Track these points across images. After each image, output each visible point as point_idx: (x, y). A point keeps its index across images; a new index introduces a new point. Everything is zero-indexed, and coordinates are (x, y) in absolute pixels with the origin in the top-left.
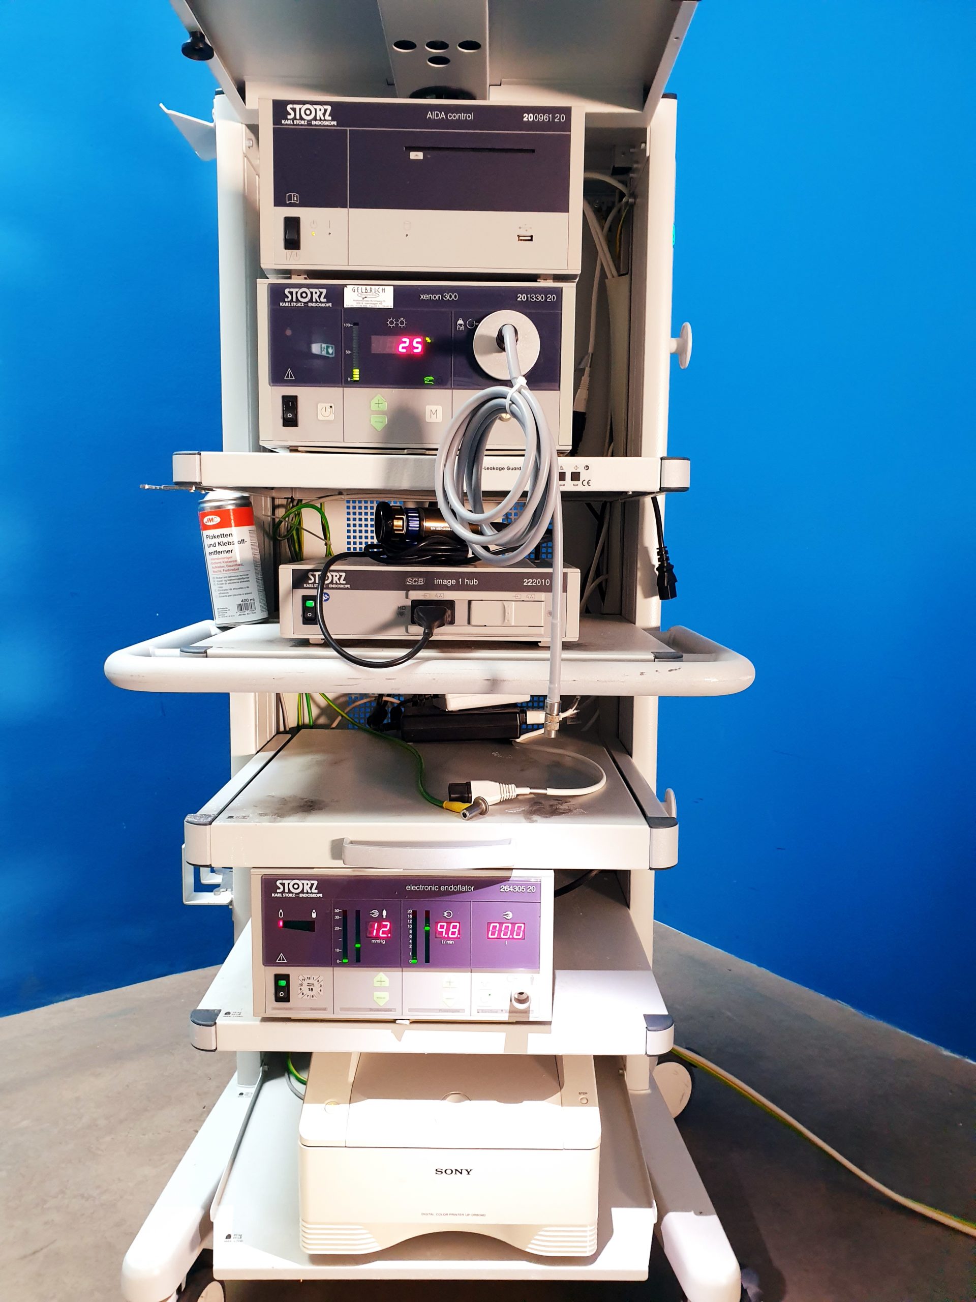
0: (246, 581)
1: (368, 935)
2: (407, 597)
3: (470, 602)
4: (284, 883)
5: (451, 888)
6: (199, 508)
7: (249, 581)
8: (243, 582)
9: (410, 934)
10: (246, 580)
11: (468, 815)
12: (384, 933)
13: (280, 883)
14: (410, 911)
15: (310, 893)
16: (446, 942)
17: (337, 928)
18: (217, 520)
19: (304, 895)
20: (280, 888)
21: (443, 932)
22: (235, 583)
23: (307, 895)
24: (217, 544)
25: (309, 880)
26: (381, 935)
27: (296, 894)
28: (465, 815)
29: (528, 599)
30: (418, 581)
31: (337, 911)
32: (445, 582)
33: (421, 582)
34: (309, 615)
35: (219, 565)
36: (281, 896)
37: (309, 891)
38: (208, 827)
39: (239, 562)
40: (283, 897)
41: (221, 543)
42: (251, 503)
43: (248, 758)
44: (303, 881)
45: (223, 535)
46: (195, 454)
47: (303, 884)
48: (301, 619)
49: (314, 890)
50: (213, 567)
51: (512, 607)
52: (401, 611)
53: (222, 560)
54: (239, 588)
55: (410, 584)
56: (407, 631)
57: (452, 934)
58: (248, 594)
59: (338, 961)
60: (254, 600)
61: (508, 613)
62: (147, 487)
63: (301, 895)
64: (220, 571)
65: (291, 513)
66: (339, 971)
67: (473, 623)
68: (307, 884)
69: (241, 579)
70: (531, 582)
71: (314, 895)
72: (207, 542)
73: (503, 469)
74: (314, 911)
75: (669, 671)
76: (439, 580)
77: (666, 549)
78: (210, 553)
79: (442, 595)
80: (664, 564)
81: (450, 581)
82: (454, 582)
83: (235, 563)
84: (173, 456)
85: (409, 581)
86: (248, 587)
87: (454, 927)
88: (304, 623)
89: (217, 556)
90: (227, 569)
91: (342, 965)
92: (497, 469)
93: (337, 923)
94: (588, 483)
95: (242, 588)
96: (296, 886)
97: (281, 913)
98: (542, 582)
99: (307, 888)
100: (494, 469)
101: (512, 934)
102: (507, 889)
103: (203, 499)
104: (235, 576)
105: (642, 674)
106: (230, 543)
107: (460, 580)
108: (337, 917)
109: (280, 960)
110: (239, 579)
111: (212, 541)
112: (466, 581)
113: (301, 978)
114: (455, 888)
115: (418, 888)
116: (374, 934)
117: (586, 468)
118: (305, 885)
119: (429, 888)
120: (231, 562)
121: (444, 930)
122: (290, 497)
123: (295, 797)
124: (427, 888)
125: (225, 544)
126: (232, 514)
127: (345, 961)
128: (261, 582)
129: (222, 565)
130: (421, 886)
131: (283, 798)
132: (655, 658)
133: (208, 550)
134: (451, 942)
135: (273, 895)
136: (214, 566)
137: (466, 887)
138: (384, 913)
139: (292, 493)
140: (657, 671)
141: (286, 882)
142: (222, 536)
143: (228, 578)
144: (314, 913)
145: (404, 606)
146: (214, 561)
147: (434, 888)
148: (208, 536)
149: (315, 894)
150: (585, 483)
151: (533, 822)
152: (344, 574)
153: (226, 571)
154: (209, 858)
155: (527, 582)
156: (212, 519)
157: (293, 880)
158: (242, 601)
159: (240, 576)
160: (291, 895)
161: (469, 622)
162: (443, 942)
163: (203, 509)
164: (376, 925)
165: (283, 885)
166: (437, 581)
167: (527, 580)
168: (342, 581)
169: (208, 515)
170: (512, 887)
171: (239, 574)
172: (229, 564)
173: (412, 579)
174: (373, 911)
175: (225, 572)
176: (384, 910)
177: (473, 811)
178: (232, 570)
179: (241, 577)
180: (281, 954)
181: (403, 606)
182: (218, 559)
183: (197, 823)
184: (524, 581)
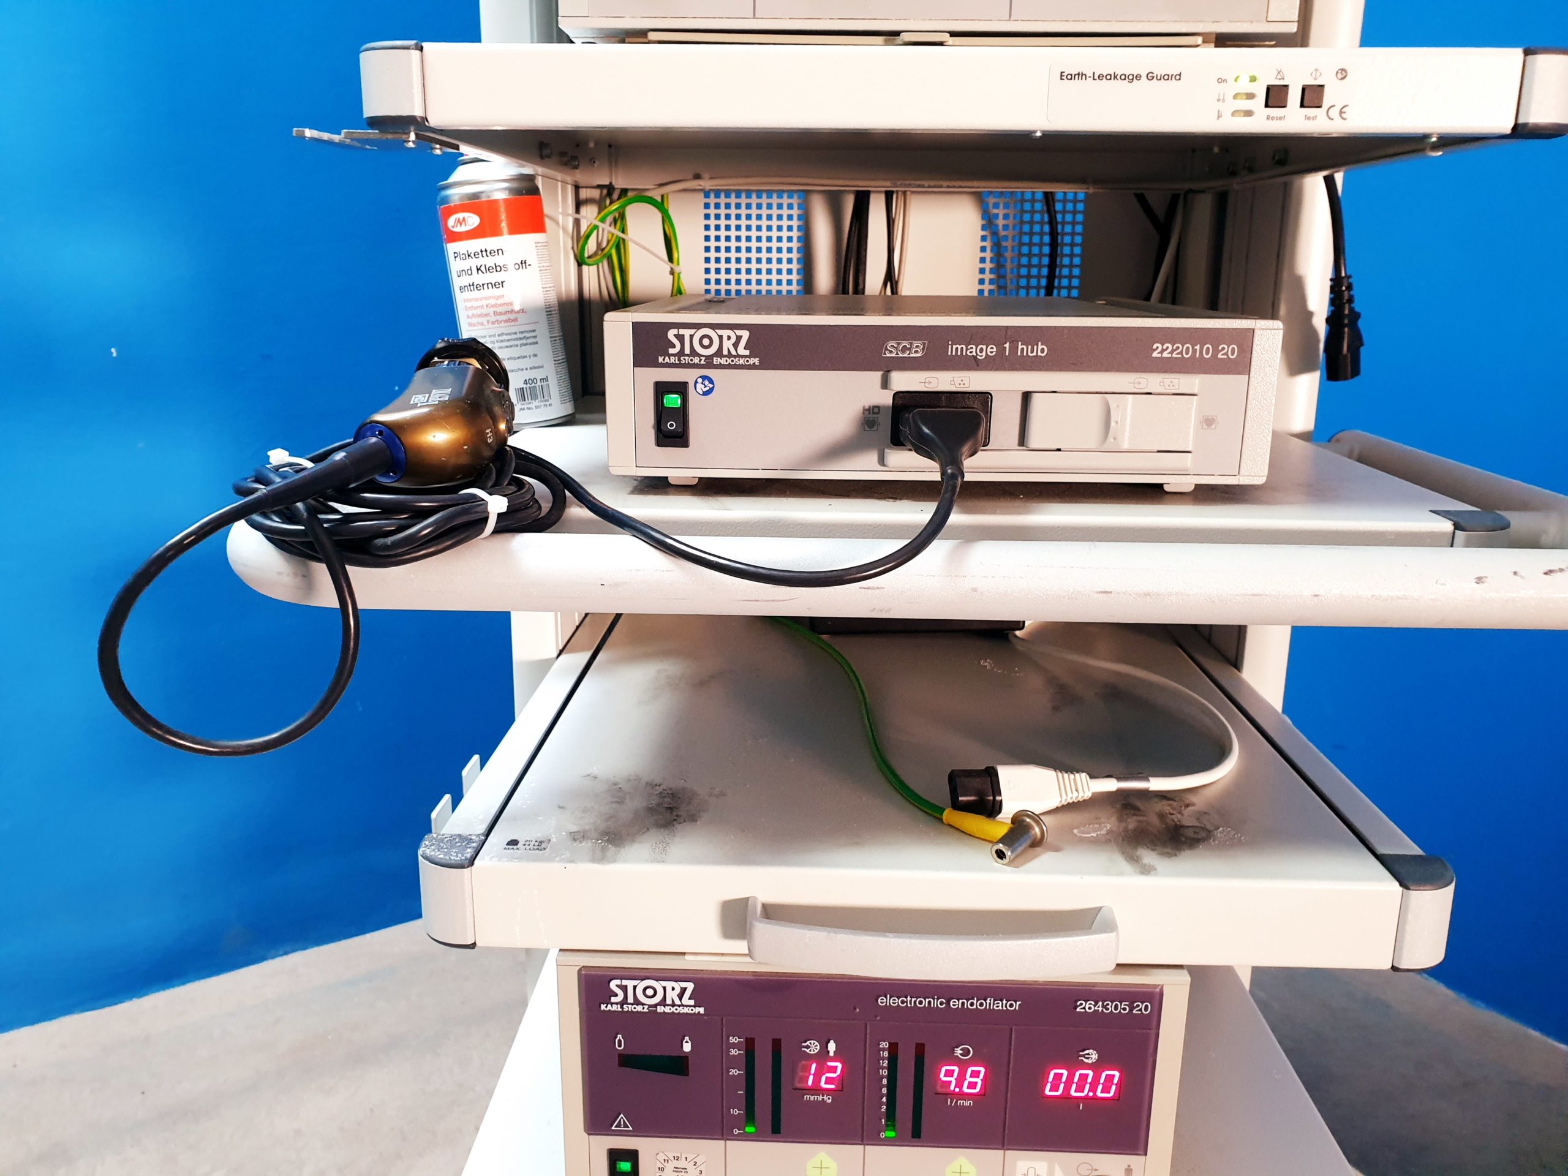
0: (531, 344)
1: (798, 1085)
2: (885, 384)
3: (1027, 397)
4: (626, 986)
5: (972, 1004)
6: (439, 199)
7: (537, 343)
8: (526, 344)
9: (884, 1086)
10: (530, 341)
11: (1009, 853)
12: (829, 1081)
13: (617, 986)
14: (884, 1045)
15: (679, 1006)
16: (956, 1102)
17: (734, 1072)
18: (473, 221)
19: (667, 1010)
20: (616, 995)
21: (950, 1082)
22: (511, 346)
23: (673, 1009)
24: (474, 270)
25: (676, 981)
26: (823, 1084)
27: (650, 1006)
28: (1000, 855)
29: (1163, 391)
30: (910, 349)
31: (733, 1040)
32: (973, 350)
33: (916, 352)
34: (671, 426)
35: (478, 312)
36: (620, 1009)
37: (677, 1002)
38: (466, 871)
39: (517, 308)
40: (623, 1012)
41: (483, 269)
42: (537, 189)
43: (543, 667)
44: (664, 983)
45: (486, 251)
46: (407, 48)
47: (664, 988)
48: (651, 434)
49: (686, 1000)
50: (468, 317)
51: (1126, 410)
52: (870, 417)
53: (484, 302)
54: (519, 358)
55: (893, 355)
56: (882, 461)
57: (968, 1087)
58: (535, 368)
59: (736, 1131)
60: (546, 379)
61: (1117, 422)
62: (308, 133)
63: (660, 1009)
64: (482, 324)
65: (608, 215)
66: (735, 1147)
67: (1034, 441)
68: (673, 989)
69: (521, 339)
70: (1169, 350)
71: (686, 1010)
72: (455, 266)
73: (1138, 77)
74: (687, 1038)
75: (1546, 573)
76: (959, 347)
77: (1350, 280)
78: (461, 288)
79: (966, 381)
80: (1344, 310)
81: (984, 347)
82: (992, 350)
83: (509, 308)
84: (362, 56)
85: (892, 349)
86: (535, 355)
87: (975, 1074)
88: (660, 443)
89: (476, 294)
90: (494, 318)
91: (745, 1137)
92: (1124, 77)
93: (733, 1062)
94: (1341, 112)
95: (525, 357)
96: (650, 992)
97: (620, 1041)
98: (1194, 351)
99: (672, 996)
100: (1115, 77)
101: (1093, 1089)
102: (1090, 1008)
103: (446, 180)
104: (510, 334)
105: (1479, 580)
106: (498, 269)
107: (1007, 345)
108: (733, 1052)
109: (619, 1125)
110: (517, 339)
111: (465, 264)
112: (1020, 347)
113: (661, 1157)
114: (981, 1004)
115: (903, 1002)
116: (810, 1083)
117: (1340, 76)
118: (669, 990)
119: (925, 1003)
120: (500, 305)
121: (953, 1080)
122: (607, 183)
123: (638, 779)
124: (921, 1003)
125: (488, 270)
126: (502, 209)
127: (750, 1129)
128: (559, 344)
129: (485, 311)
130: (909, 998)
131: (615, 784)
132: (1455, 529)
133: (457, 282)
134: (967, 1103)
135: (603, 1007)
136: (470, 313)
137: (1004, 1002)
138: (832, 1047)
139: (612, 178)
140: (1515, 573)
141: (630, 984)
142: (484, 253)
143: (497, 338)
144: (687, 1042)
145: (878, 407)
146: (469, 304)
147: (937, 1003)
148: (456, 255)
149: (688, 1006)
150: (1334, 112)
151: (1146, 870)
152: (745, 334)
153: (493, 323)
154: (470, 930)
155: (1161, 351)
156: (464, 219)
157: (642, 980)
158: (526, 382)
159: (522, 332)
160: (639, 1008)
161: (1022, 440)
162: (951, 1102)
163: (445, 200)
164: (814, 1066)
165: (624, 989)
166: (955, 349)
167: (1160, 346)
168: (742, 351)
169: (456, 212)
170: (1100, 1003)
171: (514, 330)
172: (499, 310)
173: (898, 344)
174: (808, 1043)
175: (490, 325)
176: (832, 1041)
177: (1017, 845)
178: (506, 321)
179: (522, 336)
180: (622, 1115)
181: (875, 407)
182: (476, 300)
183: (443, 861)
184: (1155, 347)
